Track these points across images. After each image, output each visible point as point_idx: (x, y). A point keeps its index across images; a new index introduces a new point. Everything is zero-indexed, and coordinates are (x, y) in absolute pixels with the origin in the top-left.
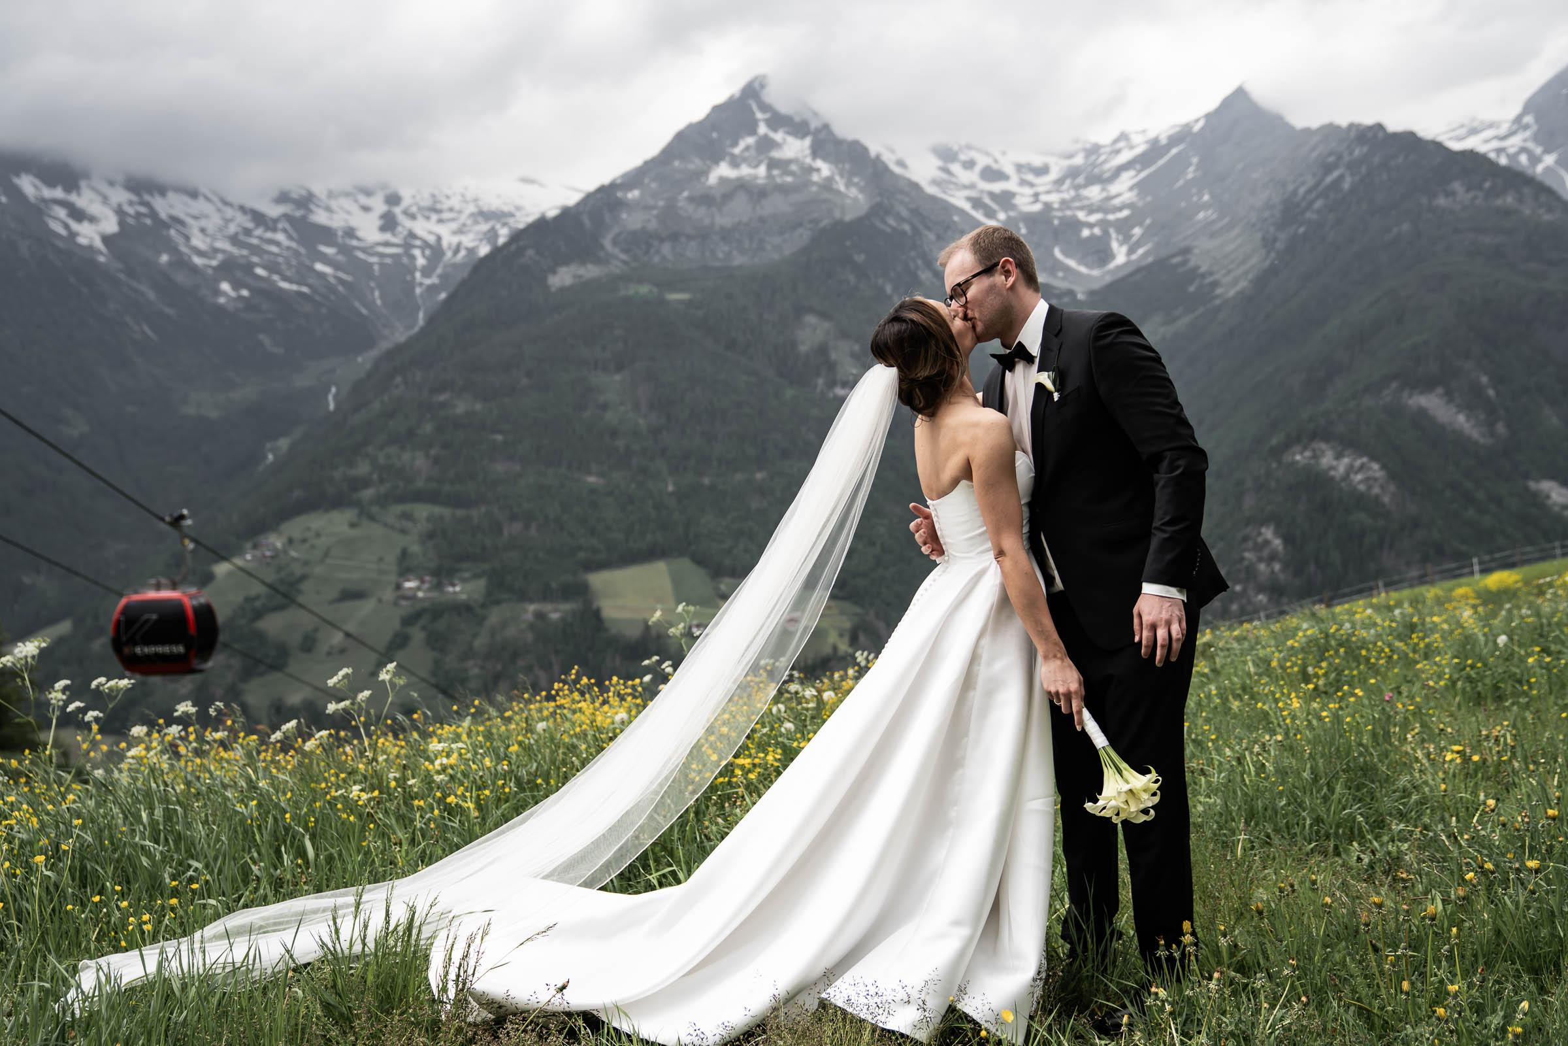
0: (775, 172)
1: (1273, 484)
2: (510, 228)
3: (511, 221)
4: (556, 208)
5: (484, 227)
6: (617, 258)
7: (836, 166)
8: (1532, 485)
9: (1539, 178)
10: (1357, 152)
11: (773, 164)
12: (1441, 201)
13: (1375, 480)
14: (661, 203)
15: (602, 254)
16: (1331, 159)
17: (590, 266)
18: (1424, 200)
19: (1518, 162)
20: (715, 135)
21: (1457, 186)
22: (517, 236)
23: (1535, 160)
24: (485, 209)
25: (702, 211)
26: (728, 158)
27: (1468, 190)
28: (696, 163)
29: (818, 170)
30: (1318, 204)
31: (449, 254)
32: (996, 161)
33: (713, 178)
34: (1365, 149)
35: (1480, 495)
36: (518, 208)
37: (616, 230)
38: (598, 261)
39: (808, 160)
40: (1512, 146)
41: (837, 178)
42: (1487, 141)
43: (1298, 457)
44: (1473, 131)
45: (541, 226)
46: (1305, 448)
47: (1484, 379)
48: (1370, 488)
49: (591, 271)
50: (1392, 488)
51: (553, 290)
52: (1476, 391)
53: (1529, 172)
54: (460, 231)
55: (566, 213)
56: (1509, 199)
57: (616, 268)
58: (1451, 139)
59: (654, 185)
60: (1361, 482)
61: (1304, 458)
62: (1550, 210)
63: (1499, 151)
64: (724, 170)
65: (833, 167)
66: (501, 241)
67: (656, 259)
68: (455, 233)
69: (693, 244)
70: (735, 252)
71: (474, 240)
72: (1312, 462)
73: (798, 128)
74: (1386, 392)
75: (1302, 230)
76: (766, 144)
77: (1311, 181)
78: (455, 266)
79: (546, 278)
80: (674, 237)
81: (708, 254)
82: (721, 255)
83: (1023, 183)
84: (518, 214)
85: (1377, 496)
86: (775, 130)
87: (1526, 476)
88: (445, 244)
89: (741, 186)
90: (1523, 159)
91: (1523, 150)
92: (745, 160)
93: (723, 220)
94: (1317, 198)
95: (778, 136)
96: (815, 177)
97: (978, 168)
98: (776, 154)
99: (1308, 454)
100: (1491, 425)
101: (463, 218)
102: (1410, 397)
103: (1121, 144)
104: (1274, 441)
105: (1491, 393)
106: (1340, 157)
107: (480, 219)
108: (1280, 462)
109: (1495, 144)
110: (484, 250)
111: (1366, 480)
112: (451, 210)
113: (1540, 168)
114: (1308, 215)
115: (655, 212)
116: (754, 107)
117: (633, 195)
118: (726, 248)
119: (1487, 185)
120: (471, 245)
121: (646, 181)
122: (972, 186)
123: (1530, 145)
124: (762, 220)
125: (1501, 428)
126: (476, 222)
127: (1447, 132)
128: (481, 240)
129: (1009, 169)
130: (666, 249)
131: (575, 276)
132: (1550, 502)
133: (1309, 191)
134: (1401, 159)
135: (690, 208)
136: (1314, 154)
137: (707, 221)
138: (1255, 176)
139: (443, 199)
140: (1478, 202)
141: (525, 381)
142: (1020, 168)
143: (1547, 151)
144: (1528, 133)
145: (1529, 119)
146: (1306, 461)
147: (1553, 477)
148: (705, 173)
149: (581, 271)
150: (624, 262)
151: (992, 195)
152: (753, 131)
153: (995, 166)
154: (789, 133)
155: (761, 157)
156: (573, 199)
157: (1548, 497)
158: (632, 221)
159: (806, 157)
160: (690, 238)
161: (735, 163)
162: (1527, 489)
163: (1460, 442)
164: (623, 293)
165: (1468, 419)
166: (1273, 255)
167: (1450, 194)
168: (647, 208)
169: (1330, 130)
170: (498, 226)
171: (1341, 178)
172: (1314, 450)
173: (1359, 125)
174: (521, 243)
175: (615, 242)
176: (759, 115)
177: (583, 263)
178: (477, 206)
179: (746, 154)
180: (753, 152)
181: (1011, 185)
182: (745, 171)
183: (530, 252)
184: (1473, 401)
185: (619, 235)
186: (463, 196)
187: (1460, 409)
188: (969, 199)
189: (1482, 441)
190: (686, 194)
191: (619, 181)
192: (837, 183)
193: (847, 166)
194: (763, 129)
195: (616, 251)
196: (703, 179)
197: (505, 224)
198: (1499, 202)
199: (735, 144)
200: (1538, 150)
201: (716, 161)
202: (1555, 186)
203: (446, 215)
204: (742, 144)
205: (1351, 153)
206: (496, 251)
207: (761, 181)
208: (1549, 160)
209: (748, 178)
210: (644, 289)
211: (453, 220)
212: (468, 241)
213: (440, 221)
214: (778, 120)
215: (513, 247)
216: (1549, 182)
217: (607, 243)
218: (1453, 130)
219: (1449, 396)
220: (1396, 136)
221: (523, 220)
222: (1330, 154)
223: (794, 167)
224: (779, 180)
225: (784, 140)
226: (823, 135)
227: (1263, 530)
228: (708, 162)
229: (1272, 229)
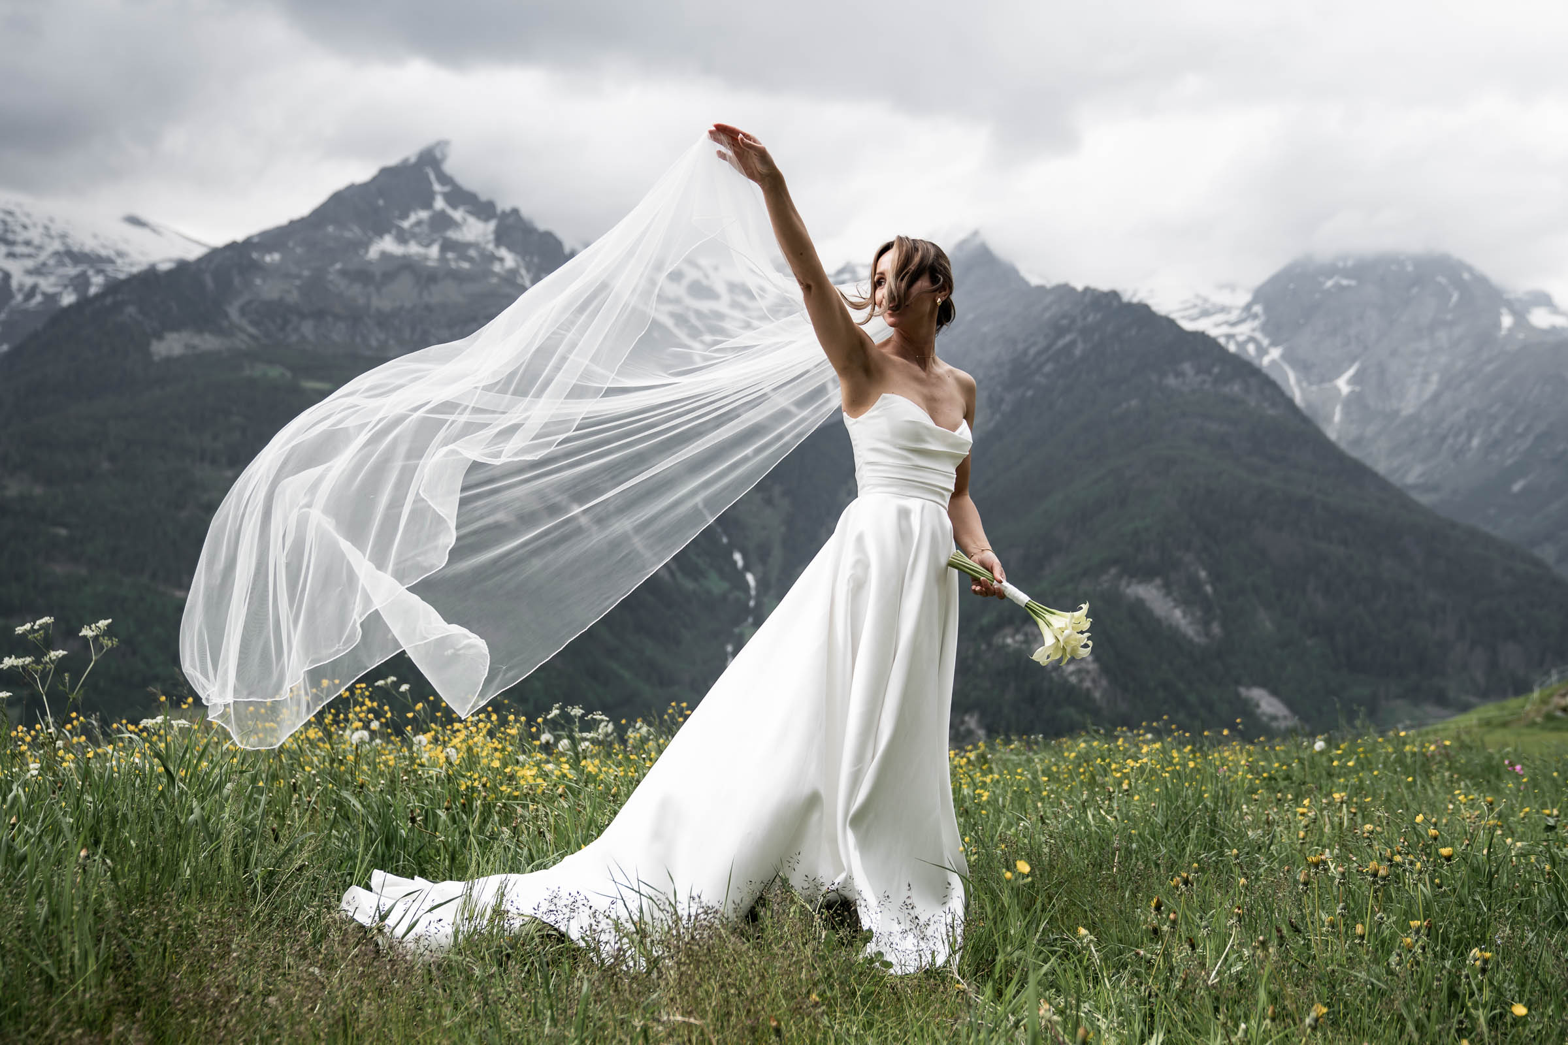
0: (450, 255)
1: (981, 667)
2: (106, 276)
3: (109, 268)
4: (170, 260)
5: (72, 271)
6: (243, 331)
7: (524, 259)
8: (1243, 691)
9: (1265, 370)
10: (1090, 319)
11: (448, 246)
12: (1171, 381)
13: (1088, 672)
14: (306, 273)
15: (225, 324)
16: (1065, 322)
17: (207, 336)
18: (1154, 377)
19: (1247, 352)
20: (381, 202)
21: (1187, 367)
22: (114, 287)
23: (1262, 351)
24: (75, 249)
25: (356, 289)
26: (394, 232)
27: (1197, 373)
28: (354, 232)
29: (501, 260)
30: (1048, 368)
31: (19, 297)
32: (707, 276)
33: (373, 252)
34: (1099, 316)
35: (1192, 698)
36: (120, 254)
37: (246, 297)
38: (220, 332)
39: (491, 247)
40: (1242, 334)
41: (523, 272)
42: (1218, 325)
43: (1009, 641)
44: (1205, 313)
45: (149, 279)
46: (1017, 631)
47: (1203, 574)
48: (1081, 681)
49: (208, 342)
50: (1104, 683)
51: (156, 358)
52: (1195, 585)
53: (1256, 362)
54: (37, 271)
55: (183, 267)
56: (1236, 388)
57: (240, 342)
58: (1183, 317)
59: (299, 250)
60: (1072, 673)
61: (1015, 642)
62: (1274, 405)
63: (1230, 337)
64: (387, 244)
65: (519, 259)
66: (93, 290)
67: (294, 338)
68: (29, 272)
69: (341, 325)
70: (391, 342)
71: (55, 285)
72: (1024, 646)
73: (483, 209)
74: (1105, 577)
75: (1030, 393)
76: (442, 222)
77: (1042, 343)
78: (26, 313)
79: (148, 344)
80: (319, 315)
81: (358, 339)
82: (374, 343)
83: (734, 305)
84: (119, 261)
85: (1088, 690)
86: (454, 207)
87: (1238, 682)
88: (14, 283)
89: (407, 265)
90: (1251, 348)
91: (1251, 339)
92: (414, 236)
93: (382, 303)
94: (1048, 360)
95: (457, 215)
96: (497, 267)
97: (685, 282)
98: (452, 234)
99: (1019, 637)
100: (1206, 623)
101: (43, 256)
102: (1128, 585)
103: (846, 276)
104: (985, 621)
105: (1209, 589)
106: (1073, 321)
107: (67, 260)
108: (989, 645)
109: (1225, 329)
110: (68, 299)
111: (1079, 672)
112: (28, 243)
113: (1266, 361)
114: (1038, 378)
115: (298, 282)
116: (432, 177)
117: (272, 258)
118: (382, 336)
119: (1216, 370)
120: (51, 290)
121: (291, 244)
122: (677, 301)
123: (1258, 335)
124: (428, 308)
125: (1216, 628)
126: (61, 264)
127: (1180, 310)
128: (66, 286)
129: (720, 288)
130: (307, 328)
131: (187, 346)
132: (1259, 711)
133: (1039, 353)
134: (1133, 332)
135: (342, 284)
136: (1047, 315)
137: (361, 301)
138: (985, 329)
139: (18, 229)
140: (1207, 386)
141: (106, 465)
142: (733, 287)
143: (1274, 344)
144: (1256, 323)
145: (1257, 309)
146: (1017, 645)
147: (1263, 685)
148: (366, 245)
149: (196, 341)
150: (252, 336)
151: (699, 314)
152: (428, 204)
153: (705, 282)
154: (471, 213)
155: (435, 236)
156: (193, 253)
157: (1258, 706)
158: (269, 290)
159: (488, 242)
160: (337, 317)
161: (402, 238)
162: (1238, 695)
163: (1174, 637)
164: (247, 372)
165: (1185, 616)
166: (998, 417)
167: (1179, 374)
168: (287, 276)
169: (1065, 291)
170: (91, 272)
171: (1073, 343)
172: (1026, 635)
173: (1094, 291)
174: (119, 297)
175: (243, 312)
176: (437, 187)
177: (200, 330)
178: (64, 244)
179: (417, 230)
180: (425, 229)
181: (722, 306)
182: (414, 249)
183: (131, 310)
184: (1191, 596)
185: (249, 303)
186: (46, 228)
187: (1178, 603)
188: (672, 315)
189: (1197, 639)
190: (338, 266)
191: (256, 240)
192: (522, 277)
193: (536, 260)
194: (439, 204)
195: (244, 323)
196: (362, 252)
197: (99, 272)
198: (1226, 390)
199: (404, 216)
200: (1265, 342)
201: (380, 233)
202: (1280, 382)
203: (19, 249)
204: (413, 218)
205: (1085, 318)
206: (84, 303)
207: (430, 264)
208: (1275, 353)
209: (416, 258)
210: (275, 372)
211: (30, 256)
212: (47, 284)
213: (11, 255)
214: (459, 196)
215: (109, 301)
216: (1274, 375)
217: (233, 312)
218: (1186, 309)
219: (1167, 587)
220: (1130, 306)
221: (124, 269)
222: (1064, 316)
223: (472, 253)
224: (453, 265)
225: (465, 220)
226: (511, 220)
227: (967, 718)
228: (370, 234)
229: (999, 389)
